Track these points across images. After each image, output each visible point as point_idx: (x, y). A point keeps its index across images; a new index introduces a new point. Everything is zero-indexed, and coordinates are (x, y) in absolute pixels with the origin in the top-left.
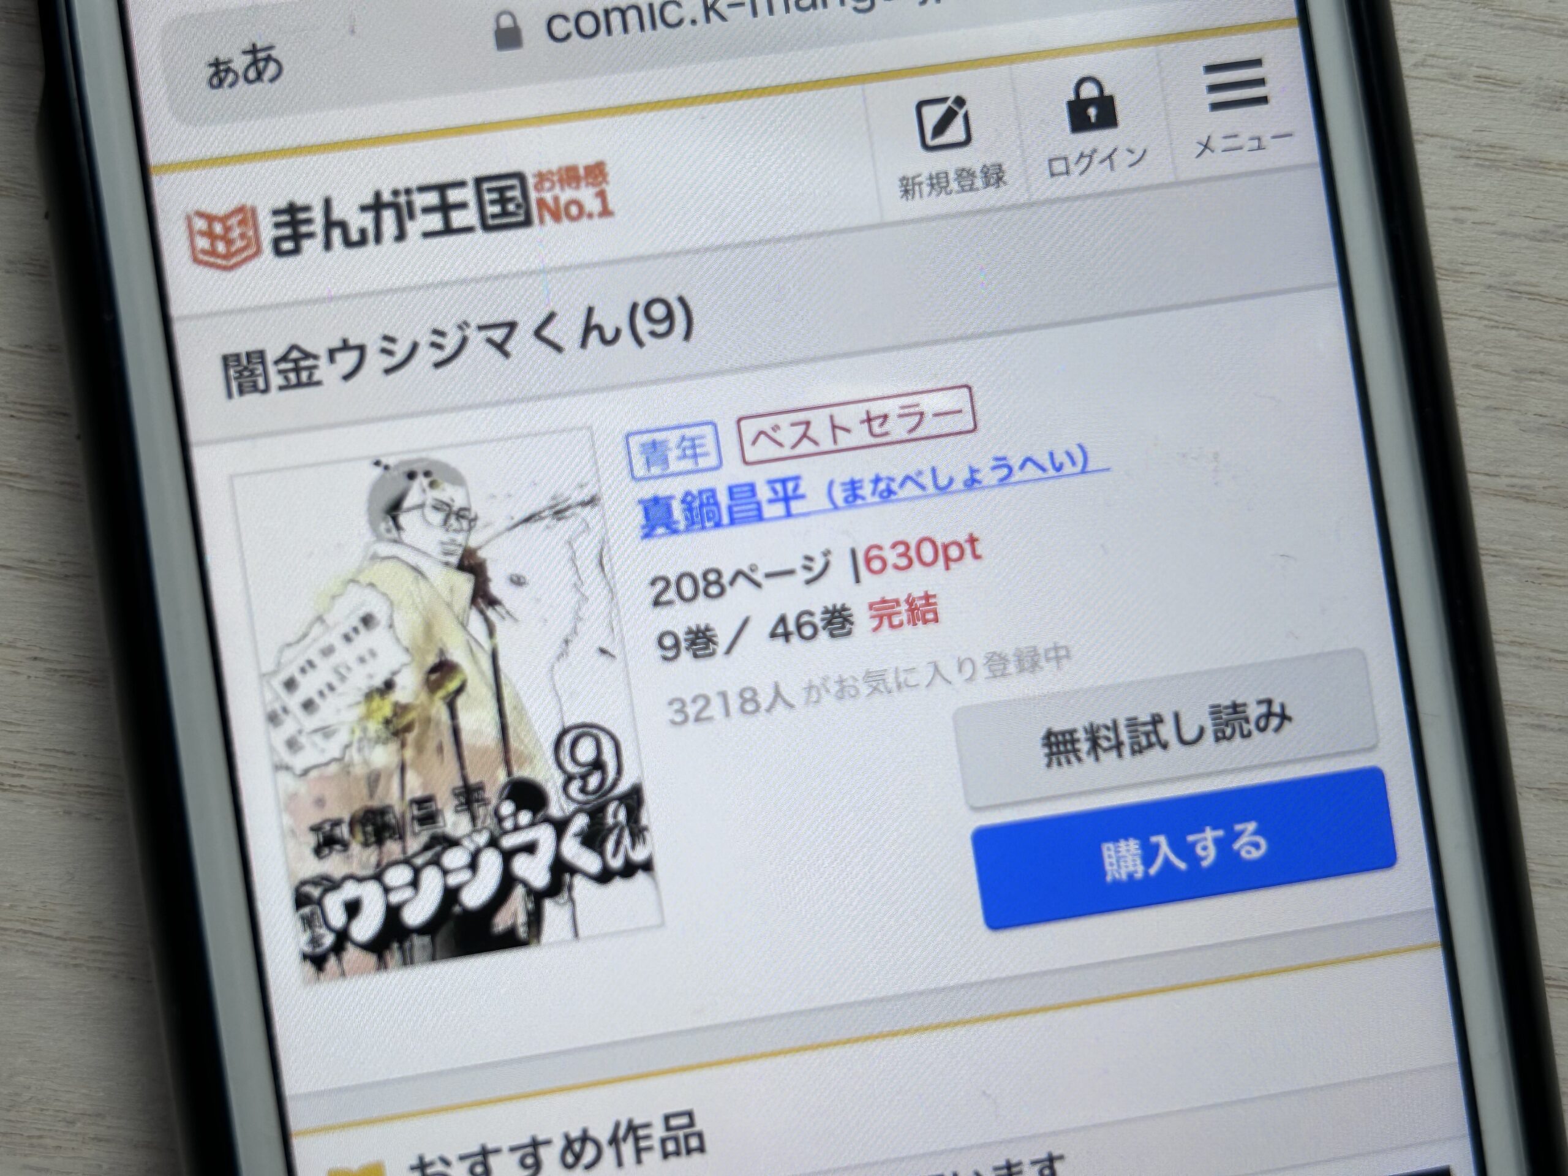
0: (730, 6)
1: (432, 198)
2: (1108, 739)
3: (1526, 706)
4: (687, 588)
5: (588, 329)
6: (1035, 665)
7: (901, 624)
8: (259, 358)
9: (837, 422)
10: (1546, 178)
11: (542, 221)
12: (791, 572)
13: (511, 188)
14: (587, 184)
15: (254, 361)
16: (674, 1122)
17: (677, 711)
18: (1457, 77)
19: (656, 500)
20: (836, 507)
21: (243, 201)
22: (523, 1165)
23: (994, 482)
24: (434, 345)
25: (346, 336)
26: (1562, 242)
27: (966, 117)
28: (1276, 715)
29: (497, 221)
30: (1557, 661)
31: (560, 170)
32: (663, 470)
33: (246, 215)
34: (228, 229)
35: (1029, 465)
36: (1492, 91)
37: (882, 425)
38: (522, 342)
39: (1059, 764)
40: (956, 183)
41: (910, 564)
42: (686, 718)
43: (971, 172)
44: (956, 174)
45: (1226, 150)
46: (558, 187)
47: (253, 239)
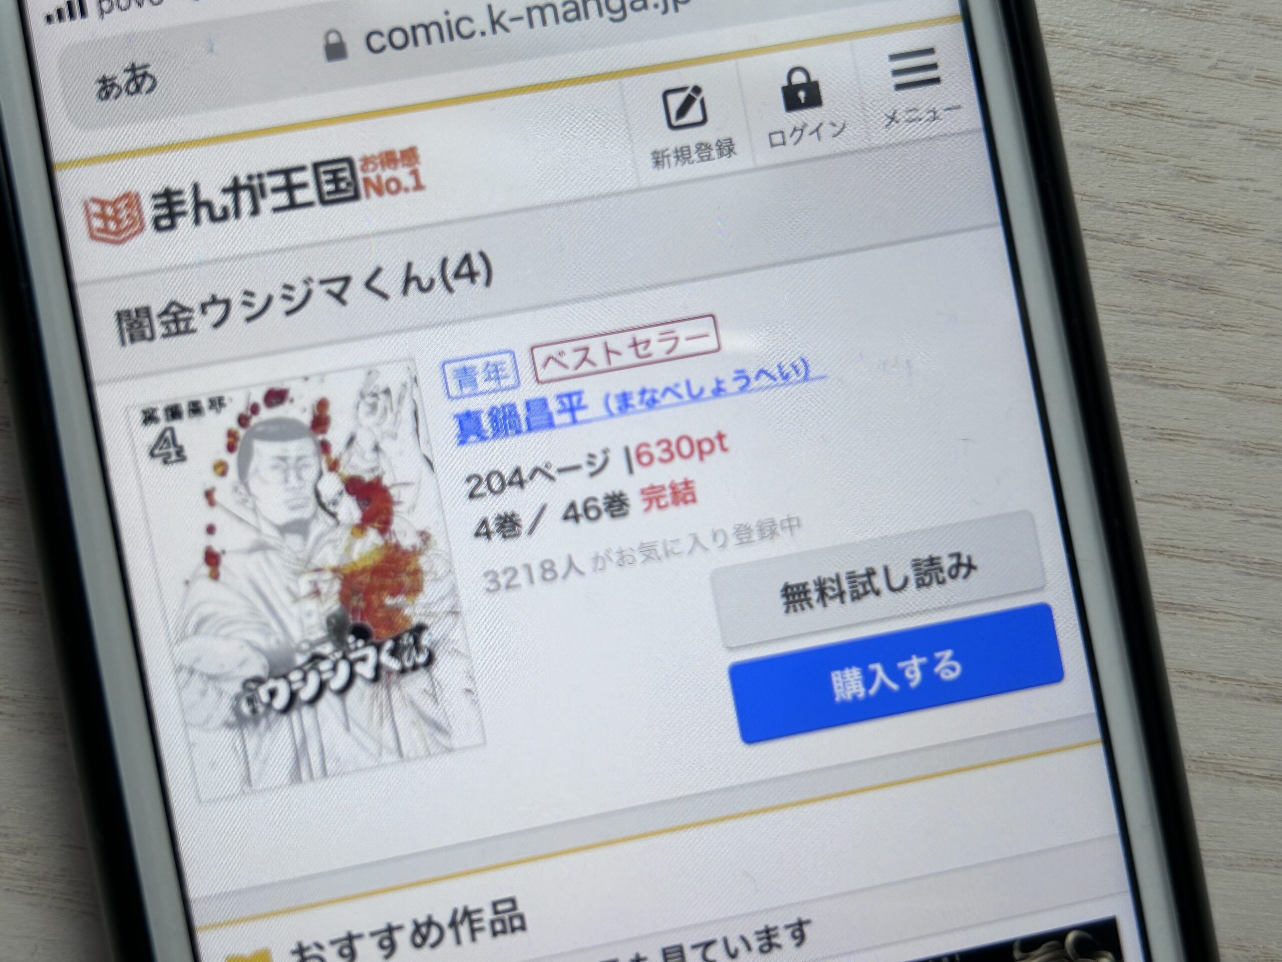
0: (513, 19)
1: (280, 181)
2: (833, 589)
4: (496, 483)
5: (408, 280)
6: (773, 533)
7: (666, 506)
8: (146, 313)
9: (610, 347)
11: (368, 195)
12: (577, 468)
13: (342, 170)
14: (403, 165)
15: (143, 314)
16: (500, 907)
17: (491, 581)
19: (468, 414)
20: (611, 415)
21: (130, 189)
22: (381, 946)
23: (736, 390)
24: (285, 297)
25: (214, 293)
27: (702, 103)
28: (964, 565)
29: (332, 197)
31: (380, 155)
32: (473, 389)
33: (131, 199)
34: (117, 212)
35: (764, 377)
37: (646, 348)
38: (355, 291)
39: (795, 610)
40: (697, 154)
41: (672, 457)
42: (499, 587)
43: (708, 146)
44: (696, 147)
45: (908, 121)
46: (380, 168)
47: (138, 218)
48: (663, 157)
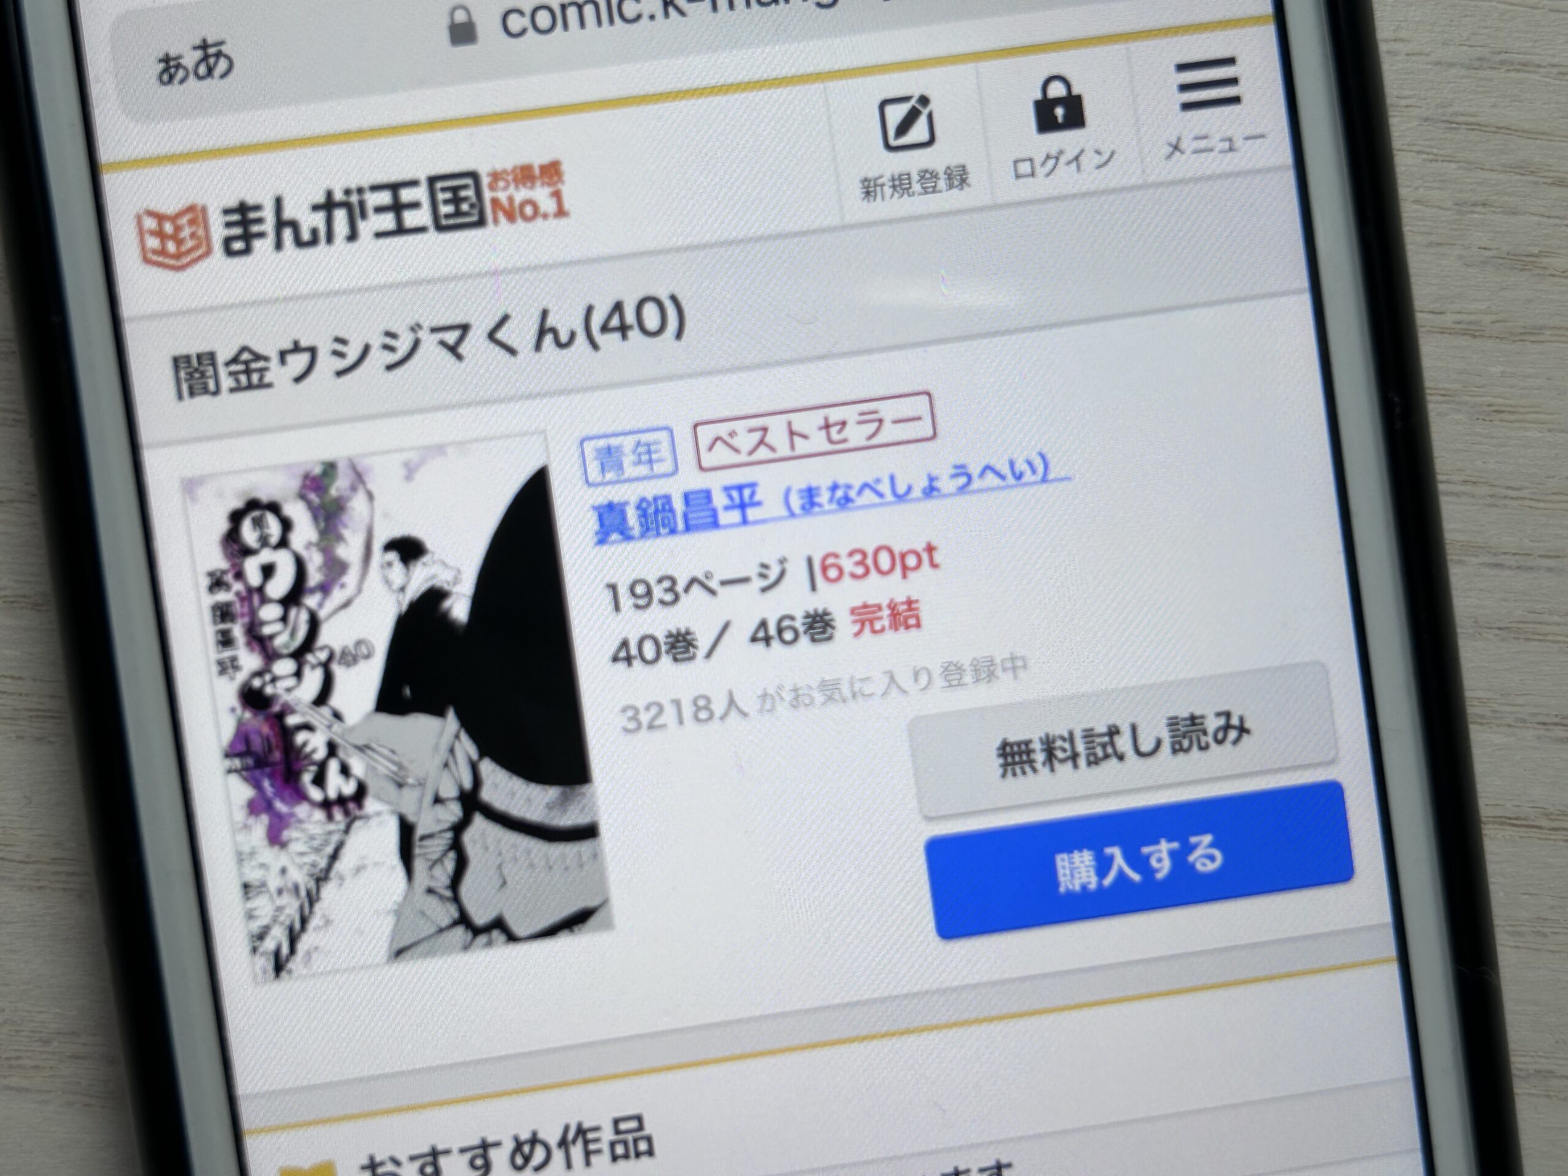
1: (385, 198)
2: (1064, 750)
5: (542, 332)
6: (991, 675)
8: (210, 360)
9: (795, 428)
11: (496, 221)
12: (745, 580)
13: (465, 187)
14: (543, 184)
15: (205, 362)
16: (623, 1126)
17: (630, 719)
19: (610, 506)
20: (792, 515)
21: (195, 202)
22: (472, 1165)
23: (954, 490)
24: (387, 347)
25: (297, 338)
27: (930, 117)
28: (1234, 727)
29: (451, 222)
31: (514, 169)
32: (618, 475)
33: (196, 214)
34: (178, 229)
35: (990, 475)
37: (840, 431)
38: (475, 344)
39: (1014, 774)
40: (919, 184)
41: (867, 572)
43: (934, 173)
44: (919, 175)
45: (1196, 152)
46: (512, 186)
47: (204, 240)
48: (876, 186)
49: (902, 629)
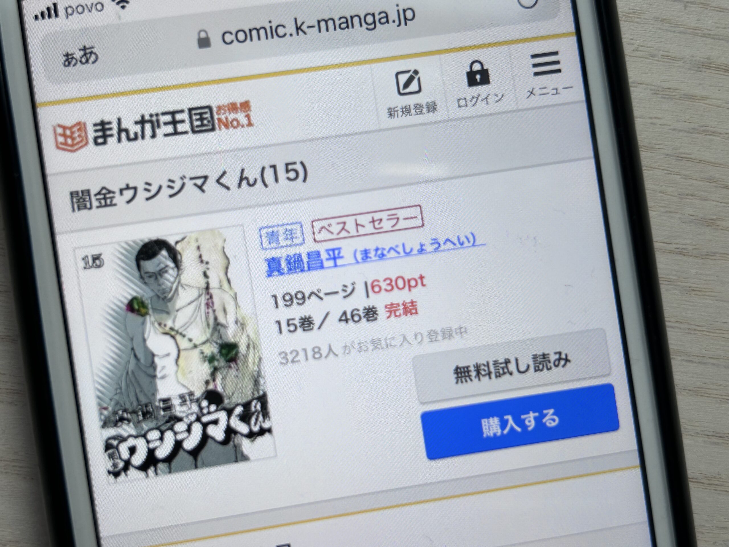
0: (309, 27)
1: (168, 118)
2: (485, 370)
3: (683, 351)
5: (241, 179)
6: (451, 336)
8: (87, 193)
9: (358, 222)
10: (695, 104)
11: (220, 129)
12: (336, 293)
13: (205, 113)
14: (241, 111)
15: (85, 194)
17: (283, 358)
18: (653, 56)
19: (273, 259)
20: (358, 262)
21: (80, 120)
23: (432, 250)
24: (169, 187)
25: (128, 183)
26: (702, 134)
27: (419, 80)
28: (563, 359)
29: (200, 129)
30: (698, 330)
31: (228, 105)
32: (277, 245)
33: (81, 126)
34: (72, 133)
35: (448, 243)
36: (670, 62)
37: (379, 224)
38: (211, 185)
39: (462, 382)
40: (414, 110)
41: (392, 288)
42: (287, 361)
43: (421, 106)
44: (414, 106)
45: (540, 95)
46: (227, 112)
47: (85, 138)
48: (394, 111)
49: (409, 315)
